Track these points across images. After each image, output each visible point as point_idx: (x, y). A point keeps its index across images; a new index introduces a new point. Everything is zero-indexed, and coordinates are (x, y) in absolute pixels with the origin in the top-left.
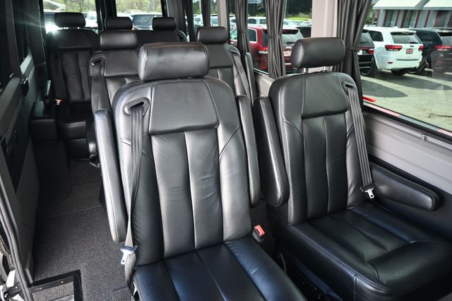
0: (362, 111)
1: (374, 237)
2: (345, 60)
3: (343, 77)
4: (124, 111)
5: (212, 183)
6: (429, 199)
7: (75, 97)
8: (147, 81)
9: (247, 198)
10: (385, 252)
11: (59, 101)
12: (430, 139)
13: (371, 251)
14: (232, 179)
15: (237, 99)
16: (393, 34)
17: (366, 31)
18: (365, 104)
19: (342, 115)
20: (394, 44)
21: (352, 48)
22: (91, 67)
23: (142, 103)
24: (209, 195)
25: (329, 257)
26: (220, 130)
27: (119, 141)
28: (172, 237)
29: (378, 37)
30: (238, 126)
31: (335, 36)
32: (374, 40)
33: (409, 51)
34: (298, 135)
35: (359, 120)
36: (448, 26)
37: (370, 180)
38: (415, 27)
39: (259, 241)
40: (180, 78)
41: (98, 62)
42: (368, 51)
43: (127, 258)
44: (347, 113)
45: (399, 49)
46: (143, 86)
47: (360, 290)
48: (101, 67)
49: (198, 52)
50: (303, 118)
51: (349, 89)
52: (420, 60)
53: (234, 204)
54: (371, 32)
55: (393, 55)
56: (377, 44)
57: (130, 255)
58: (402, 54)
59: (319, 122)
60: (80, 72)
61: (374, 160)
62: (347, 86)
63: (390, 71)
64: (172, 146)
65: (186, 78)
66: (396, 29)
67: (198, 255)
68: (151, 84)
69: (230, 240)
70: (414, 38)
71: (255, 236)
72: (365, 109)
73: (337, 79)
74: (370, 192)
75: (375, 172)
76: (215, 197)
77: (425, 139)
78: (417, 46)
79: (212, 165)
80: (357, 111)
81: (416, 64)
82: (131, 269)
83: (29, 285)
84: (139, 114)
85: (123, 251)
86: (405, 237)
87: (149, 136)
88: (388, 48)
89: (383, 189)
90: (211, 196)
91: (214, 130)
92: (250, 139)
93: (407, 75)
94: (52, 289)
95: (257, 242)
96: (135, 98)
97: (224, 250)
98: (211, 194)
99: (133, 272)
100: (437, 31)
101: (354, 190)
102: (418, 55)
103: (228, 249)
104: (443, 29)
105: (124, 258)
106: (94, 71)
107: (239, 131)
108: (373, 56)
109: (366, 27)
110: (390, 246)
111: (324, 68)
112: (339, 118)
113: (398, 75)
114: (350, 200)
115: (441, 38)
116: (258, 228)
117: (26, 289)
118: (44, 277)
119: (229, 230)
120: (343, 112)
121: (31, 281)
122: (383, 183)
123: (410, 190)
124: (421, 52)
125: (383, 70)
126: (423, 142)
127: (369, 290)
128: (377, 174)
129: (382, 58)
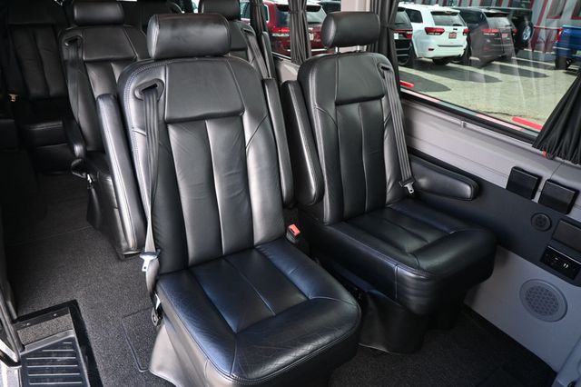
0: (400, 98)
1: (413, 231)
2: (380, 39)
3: (378, 59)
4: (134, 95)
5: (239, 179)
6: (468, 188)
7: (36, 91)
8: (160, 58)
9: (279, 195)
10: (426, 244)
11: (13, 97)
12: (469, 125)
13: (412, 245)
14: (260, 173)
15: (263, 82)
16: (434, 13)
17: (402, 9)
18: (402, 90)
19: (378, 102)
20: (435, 26)
21: (388, 25)
22: (64, 47)
23: (155, 86)
24: (236, 193)
25: (370, 253)
26: (246, 118)
27: (131, 130)
28: (196, 243)
29: (416, 17)
30: (266, 114)
31: (368, 10)
32: (412, 21)
33: (453, 36)
34: (332, 124)
35: (396, 107)
36: (496, 5)
37: (409, 173)
38: (459, 5)
39: (294, 242)
40: (199, 56)
41: (73, 41)
42: (405, 35)
43: (149, 264)
44: (383, 99)
45: (441, 33)
46: (154, 65)
47: (401, 279)
48: (78, 48)
49: (217, 25)
50: (338, 104)
51: (385, 72)
52: (465, 47)
53: (264, 203)
54: (409, 11)
55: (434, 40)
56: (416, 27)
57: (152, 261)
58: (444, 38)
59: (354, 110)
60: (40, 57)
61: (413, 152)
62: (383, 68)
63: (431, 60)
64: (191, 136)
65: (204, 56)
66: (437, 8)
67: (227, 261)
68: (164, 63)
69: (262, 243)
70: (457, 19)
71: (289, 237)
72: (403, 96)
73: (372, 60)
74: (409, 187)
75: (413, 164)
76: (242, 195)
77: (465, 126)
78: (461, 29)
79: (238, 159)
80: (394, 97)
81: (460, 52)
82: (153, 277)
83: (13, 322)
84: (153, 98)
85: (143, 257)
86: (445, 229)
87: (165, 124)
88: (428, 31)
89: (423, 182)
90: (239, 194)
91: (239, 118)
92: (279, 127)
93: (450, 65)
94: (43, 324)
95: (292, 243)
96: (146, 80)
97: (255, 254)
98: (239, 192)
99: (156, 281)
100: (484, 10)
101: (393, 185)
102: (462, 40)
103: (260, 253)
104: (489, 9)
105: (146, 264)
106: (68, 53)
107: (267, 120)
108: (411, 40)
109: (401, 5)
110: (430, 238)
111: (358, 48)
112: (375, 105)
113: (440, 64)
114: (389, 197)
115: (488, 19)
116: (293, 227)
117: (10, 325)
118: (30, 311)
119: (260, 233)
120: (379, 98)
121: (15, 317)
122: (422, 176)
123: (449, 180)
124: (466, 37)
125: (424, 59)
126: (462, 129)
127: (410, 277)
128: (416, 166)
129: (422, 43)
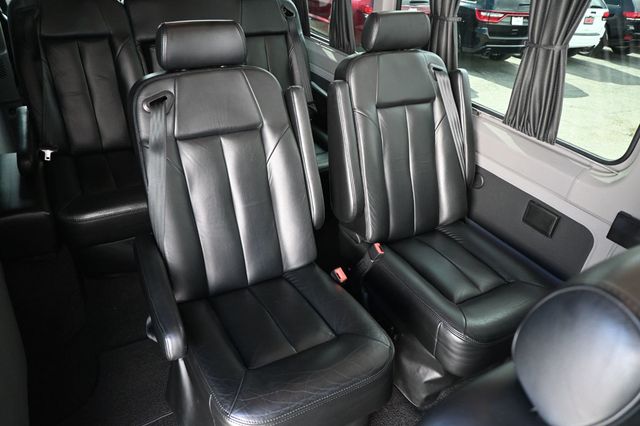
3: (430, 58)
4: (142, 108)
11: (48, 153)
19: (429, 105)
23: (164, 98)
33: (589, 21)
41: (157, 103)
48: (167, 114)
50: (379, 107)
52: (601, 36)
81: (594, 42)
97: (284, 284)
102: (599, 27)
107: (290, 133)
116: (339, 271)
124: (605, 22)
